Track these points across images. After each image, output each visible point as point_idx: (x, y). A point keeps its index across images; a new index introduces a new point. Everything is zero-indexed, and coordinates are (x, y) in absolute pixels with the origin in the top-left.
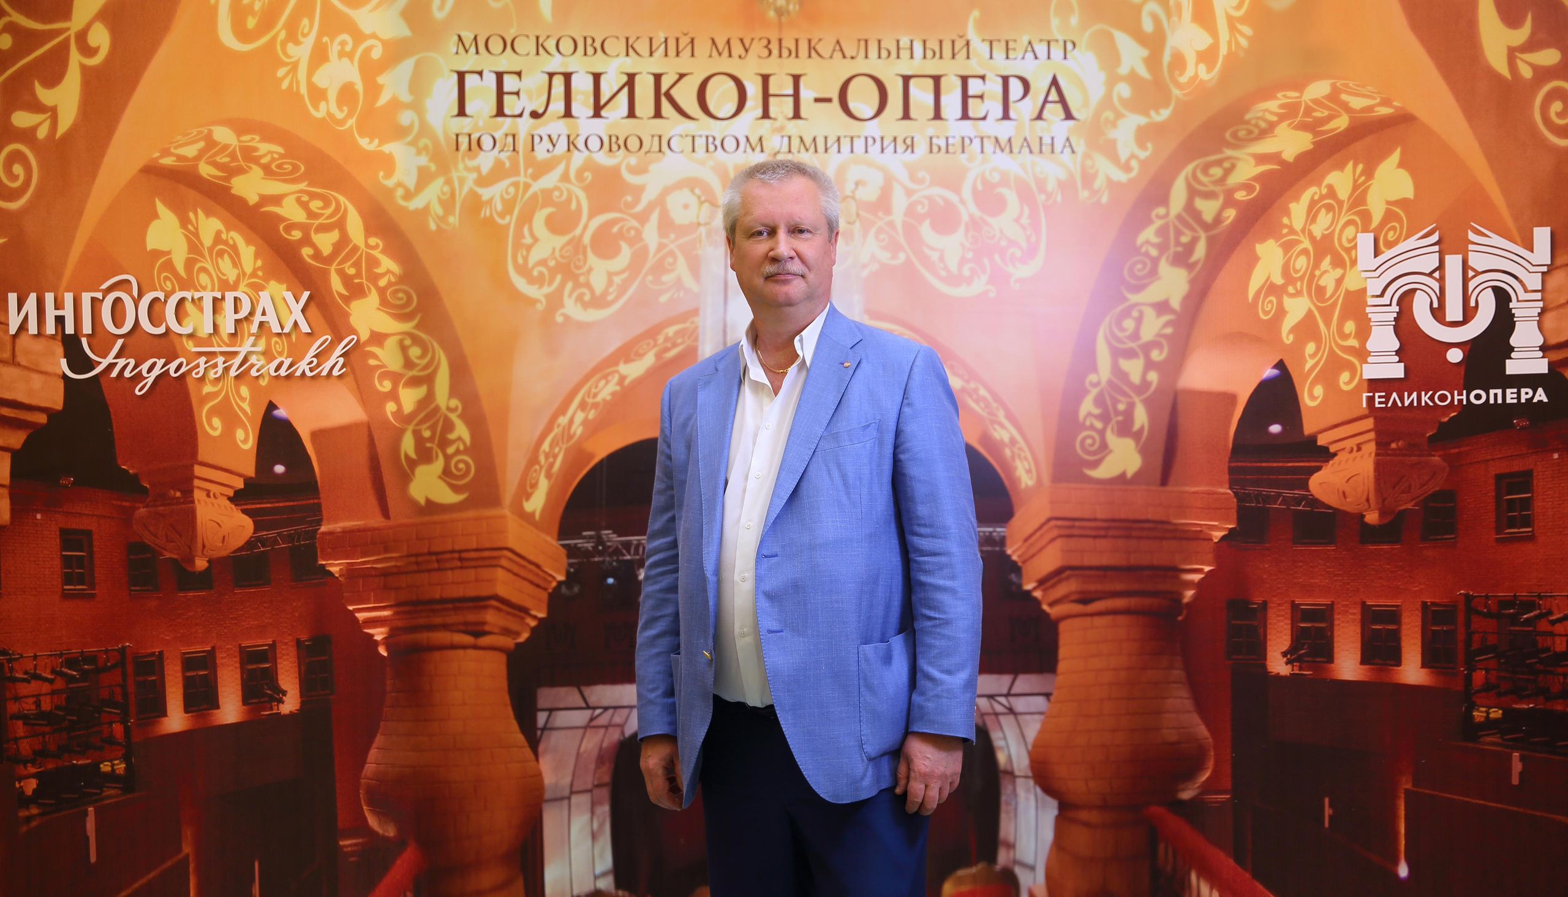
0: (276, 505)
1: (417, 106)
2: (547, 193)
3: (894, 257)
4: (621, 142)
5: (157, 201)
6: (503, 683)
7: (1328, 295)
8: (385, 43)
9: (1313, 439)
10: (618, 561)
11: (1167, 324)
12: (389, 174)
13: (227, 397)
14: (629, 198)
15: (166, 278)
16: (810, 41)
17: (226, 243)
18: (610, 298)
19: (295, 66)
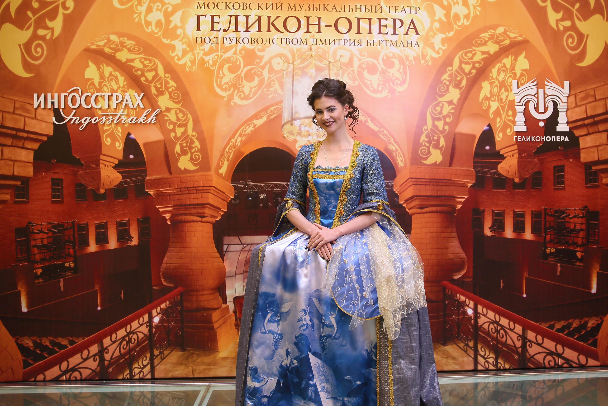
0: (130, 170)
1: (183, 28)
2: (229, 59)
3: (354, 83)
4: (255, 40)
5: (89, 61)
6: (211, 235)
7: (503, 101)
8: (173, 6)
9: (499, 152)
10: (253, 191)
11: (451, 109)
12: (173, 52)
13: (113, 131)
14: (258, 61)
15: (91, 88)
16: (324, 5)
17: (113, 76)
18: (251, 96)
19: (140, 14)
